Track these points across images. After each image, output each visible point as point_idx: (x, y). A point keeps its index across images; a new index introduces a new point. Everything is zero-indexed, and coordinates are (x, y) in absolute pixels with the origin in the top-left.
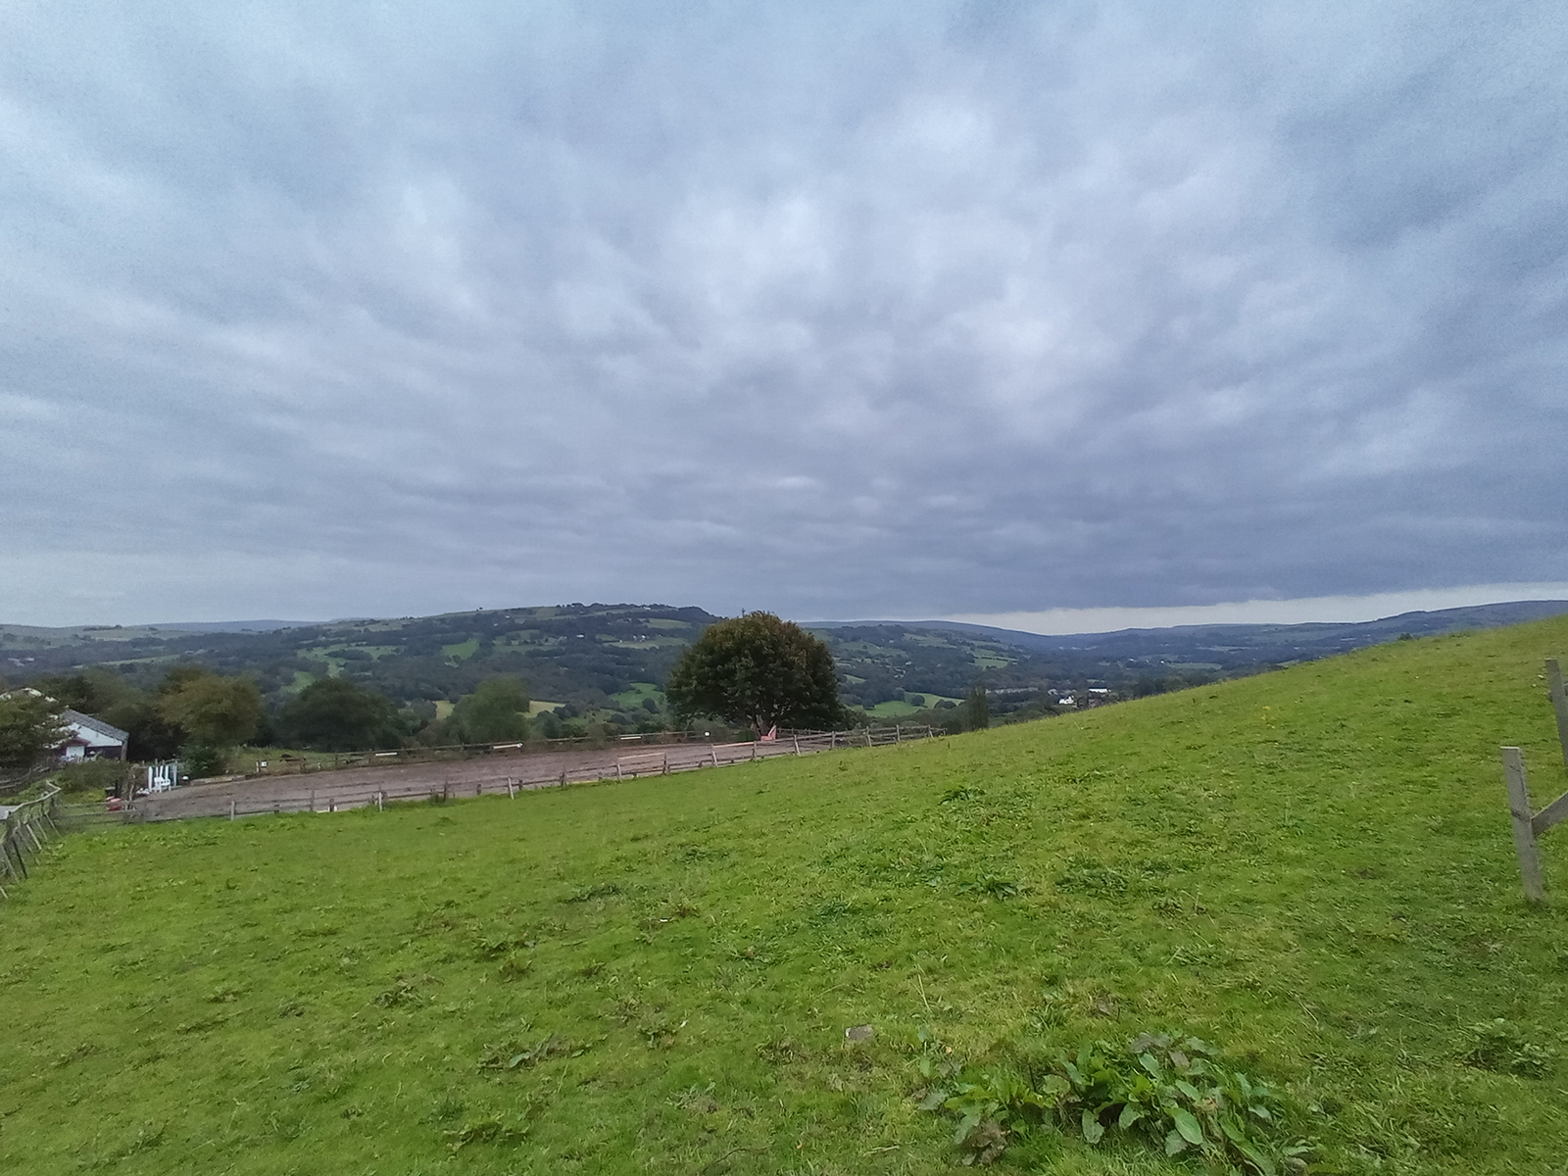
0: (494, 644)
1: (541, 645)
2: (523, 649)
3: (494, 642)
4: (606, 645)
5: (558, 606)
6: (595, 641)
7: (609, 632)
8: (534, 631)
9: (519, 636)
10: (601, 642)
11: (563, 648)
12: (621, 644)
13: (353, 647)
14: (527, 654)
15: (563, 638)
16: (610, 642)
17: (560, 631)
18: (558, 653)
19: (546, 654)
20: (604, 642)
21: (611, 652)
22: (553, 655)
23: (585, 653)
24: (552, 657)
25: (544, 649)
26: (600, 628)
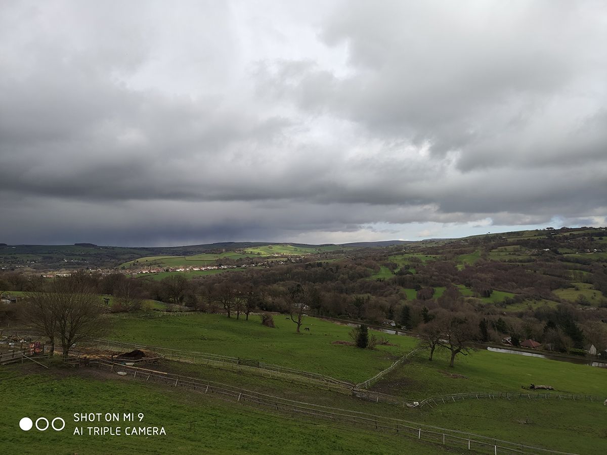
0: (489, 255)
1: (519, 255)
2: (507, 258)
3: (491, 253)
4: (565, 256)
5: (537, 230)
6: (558, 253)
7: (570, 247)
8: (518, 246)
9: (506, 249)
10: (561, 254)
11: (533, 257)
12: (577, 255)
13: (415, 255)
14: (510, 261)
15: (535, 251)
16: (569, 253)
17: (533, 246)
18: (529, 261)
19: (521, 261)
20: (564, 254)
21: (568, 260)
22: (525, 262)
23: (547, 261)
24: (524, 264)
25: (520, 258)
26: (562, 244)
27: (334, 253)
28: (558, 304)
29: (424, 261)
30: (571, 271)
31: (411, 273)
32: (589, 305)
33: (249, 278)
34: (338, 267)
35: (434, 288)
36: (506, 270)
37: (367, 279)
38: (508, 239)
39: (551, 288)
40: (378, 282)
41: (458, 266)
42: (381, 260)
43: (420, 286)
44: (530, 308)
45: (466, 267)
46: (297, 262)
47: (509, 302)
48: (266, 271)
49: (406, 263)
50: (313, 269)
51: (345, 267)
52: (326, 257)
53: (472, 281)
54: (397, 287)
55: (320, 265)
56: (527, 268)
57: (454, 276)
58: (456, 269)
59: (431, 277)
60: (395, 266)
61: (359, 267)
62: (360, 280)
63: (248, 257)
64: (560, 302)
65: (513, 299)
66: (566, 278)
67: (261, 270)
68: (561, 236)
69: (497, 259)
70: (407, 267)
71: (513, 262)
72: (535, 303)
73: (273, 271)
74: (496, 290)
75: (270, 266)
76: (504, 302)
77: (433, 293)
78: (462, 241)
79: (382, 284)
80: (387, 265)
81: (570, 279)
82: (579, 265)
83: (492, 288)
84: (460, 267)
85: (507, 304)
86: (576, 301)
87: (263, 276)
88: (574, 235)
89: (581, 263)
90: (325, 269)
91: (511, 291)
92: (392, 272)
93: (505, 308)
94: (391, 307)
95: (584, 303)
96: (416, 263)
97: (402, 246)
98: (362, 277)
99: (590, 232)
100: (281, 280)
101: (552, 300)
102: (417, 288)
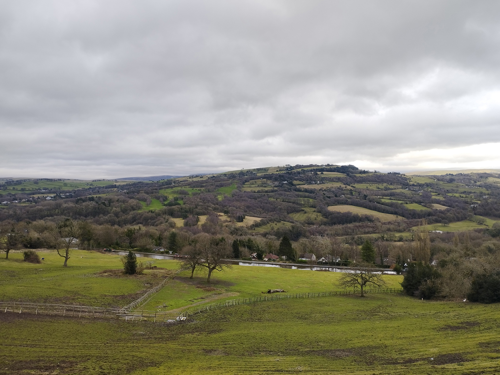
0: (244, 187)
1: (265, 187)
2: (257, 189)
4: (298, 186)
5: (279, 167)
6: (293, 185)
7: (301, 180)
8: (265, 180)
9: (256, 182)
10: (295, 185)
11: (276, 188)
12: (306, 186)
13: (183, 188)
14: (259, 192)
15: (277, 183)
16: (300, 185)
17: (276, 180)
18: (272, 191)
19: (267, 192)
20: (297, 185)
21: (299, 190)
22: (269, 192)
23: (285, 191)
24: (269, 194)
25: (266, 189)
26: (296, 178)
27: (106, 187)
28: (292, 224)
29: (190, 193)
30: (302, 198)
31: (179, 204)
32: (313, 224)
33: (11, 215)
34: (110, 201)
35: (199, 216)
36: (255, 199)
37: (140, 211)
38: (258, 174)
39: (287, 212)
40: (149, 213)
41: (219, 196)
42: (152, 193)
43: (186, 215)
44: (273, 229)
45: (225, 197)
46: (67, 198)
47: (257, 225)
48: (31, 207)
49: (175, 196)
50: (84, 204)
51: (118, 201)
52: (99, 192)
53: (230, 209)
54: (167, 217)
55: (92, 199)
56: (271, 197)
57: (215, 205)
58: (217, 199)
59: (196, 207)
60: (165, 199)
61: (131, 201)
62: (132, 212)
63: (10, 194)
64: (293, 223)
65: (259, 222)
66: (298, 204)
67: (26, 206)
68: (295, 171)
69: (249, 190)
70: (176, 199)
71: (261, 192)
72: (276, 225)
73: (40, 207)
74: (248, 216)
75: (36, 203)
76: (253, 225)
77: (198, 220)
78: (222, 176)
79: (154, 214)
80: (158, 198)
81: (301, 205)
82: (307, 194)
83: (245, 214)
84: (220, 198)
85: (256, 226)
86: (305, 222)
87: (28, 212)
88: (304, 170)
89: (309, 193)
90: (97, 203)
91: (259, 216)
92: (162, 203)
93: (254, 229)
94: (160, 235)
95: (310, 223)
96: (184, 196)
97: (172, 180)
98: (134, 210)
99: (315, 168)
100: (48, 216)
101: (288, 221)
102: (185, 217)
